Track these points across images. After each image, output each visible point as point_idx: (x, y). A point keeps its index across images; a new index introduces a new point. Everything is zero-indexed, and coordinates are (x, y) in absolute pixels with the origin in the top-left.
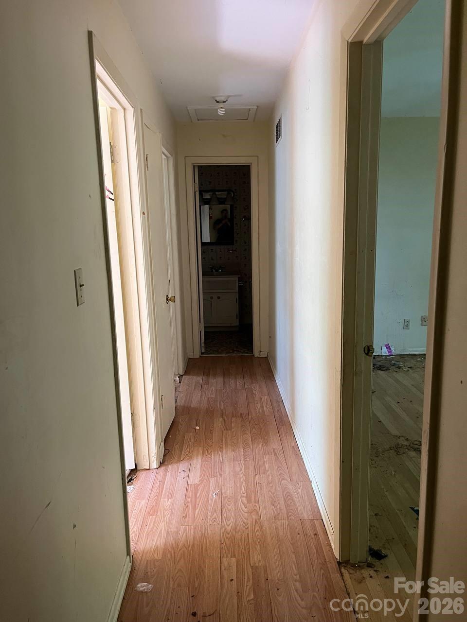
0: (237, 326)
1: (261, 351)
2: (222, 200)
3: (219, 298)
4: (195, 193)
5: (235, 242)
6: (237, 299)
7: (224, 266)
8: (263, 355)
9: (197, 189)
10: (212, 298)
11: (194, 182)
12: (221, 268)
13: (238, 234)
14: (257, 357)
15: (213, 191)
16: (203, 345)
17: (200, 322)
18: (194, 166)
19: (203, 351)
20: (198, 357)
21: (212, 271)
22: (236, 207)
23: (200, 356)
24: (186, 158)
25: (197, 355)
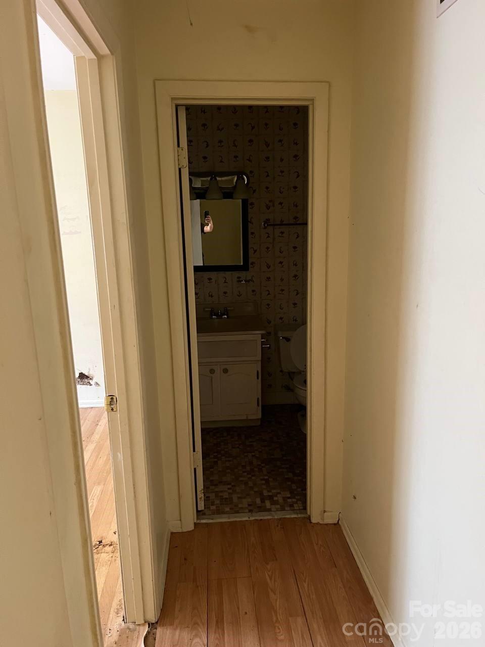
0: (258, 419)
1: (325, 512)
2: (228, 191)
3: (225, 371)
4: (180, 170)
5: (250, 266)
6: (258, 372)
7: (232, 308)
8: (330, 519)
9: (185, 162)
10: (212, 371)
11: (178, 146)
12: (226, 312)
13: (255, 251)
14: (318, 524)
15: (213, 174)
16: (201, 495)
17: (194, 451)
18: (177, 106)
19: (201, 506)
20: (191, 527)
21: (212, 318)
22: (252, 204)
23: (195, 524)
24: (157, 82)
25: (188, 522)
